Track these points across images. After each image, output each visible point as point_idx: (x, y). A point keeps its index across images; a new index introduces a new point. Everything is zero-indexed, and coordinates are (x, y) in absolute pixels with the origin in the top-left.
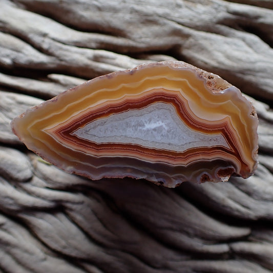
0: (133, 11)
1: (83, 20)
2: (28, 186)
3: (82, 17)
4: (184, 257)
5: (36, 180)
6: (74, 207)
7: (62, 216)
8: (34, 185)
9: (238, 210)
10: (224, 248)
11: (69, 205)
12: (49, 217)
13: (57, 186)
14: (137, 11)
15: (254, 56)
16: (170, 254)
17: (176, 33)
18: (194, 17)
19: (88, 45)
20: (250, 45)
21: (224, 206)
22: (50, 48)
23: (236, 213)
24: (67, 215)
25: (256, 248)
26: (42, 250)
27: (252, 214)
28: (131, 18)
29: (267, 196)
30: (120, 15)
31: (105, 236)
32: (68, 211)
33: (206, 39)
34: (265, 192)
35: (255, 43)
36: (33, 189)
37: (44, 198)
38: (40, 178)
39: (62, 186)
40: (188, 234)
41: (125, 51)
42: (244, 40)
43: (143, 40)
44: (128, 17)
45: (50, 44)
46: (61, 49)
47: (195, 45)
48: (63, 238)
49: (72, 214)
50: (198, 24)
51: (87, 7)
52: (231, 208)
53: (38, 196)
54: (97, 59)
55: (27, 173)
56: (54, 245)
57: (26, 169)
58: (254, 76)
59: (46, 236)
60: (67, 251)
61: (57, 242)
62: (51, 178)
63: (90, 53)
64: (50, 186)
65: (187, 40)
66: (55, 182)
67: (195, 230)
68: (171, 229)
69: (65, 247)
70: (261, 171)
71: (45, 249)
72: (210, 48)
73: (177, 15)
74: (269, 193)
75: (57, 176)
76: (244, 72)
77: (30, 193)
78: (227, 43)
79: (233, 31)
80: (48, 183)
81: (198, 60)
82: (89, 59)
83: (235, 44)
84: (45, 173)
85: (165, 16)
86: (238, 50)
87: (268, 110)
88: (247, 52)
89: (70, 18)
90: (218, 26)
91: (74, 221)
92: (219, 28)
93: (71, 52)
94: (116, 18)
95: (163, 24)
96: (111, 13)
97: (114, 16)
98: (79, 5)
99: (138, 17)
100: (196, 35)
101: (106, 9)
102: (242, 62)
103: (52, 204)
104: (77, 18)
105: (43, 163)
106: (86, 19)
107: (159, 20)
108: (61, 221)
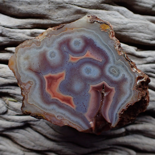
0: (50, 2)
1: (20, 11)
2: (5, 116)
3: (19, 9)
5: (10, 111)
6: (35, 123)
7: (29, 129)
8: (9, 115)
10: (123, 130)
11: (32, 123)
12: (22, 131)
15: (126, 20)
17: (78, 12)
18: (87, 1)
19: (26, 27)
20: (122, 14)
22: (3, 32)
24: (32, 128)
25: (140, 127)
26: (21, 150)
28: (50, 7)
30: (42, 5)
31: (56, 136)
32: (32, 126)
35: (125, 12)
36: (9, 117)
37: (17, 121)
38: (12, 110)
42: (118, 11)
43: (59, 19)
44: (47, 6)
45: (2, 29)
46: (10, 31)
49: (35, 127)
50: (90, 5)
51: (21, 3)
53: (13, 121)
54: (33, 35)
55: (4, 109)
56: (28, 146)
57: (3, 107)
58: (127, 32)
59: (22, 142)
60: (35, 148)
61: (29, 144)
63: (28, 31)
64: (18, 114)
65: (85, 15)
69: (34, 146)
71: (23, 149)
73: (77, 1)
76: (121, 30)
77: (8, 120)
78: (109, 14)
79: (111, 6)
80: (17, 112)
82: (28, 35)
83: (114, 15)
84: (14, 107)
86: (116, 18)
87: (137, 50)
88: (121, 18)
89: (12, 11)
90: (102, 5)
91: (36, 131)
92: (103, 6)
93: (16, 33)
94: (40, 8)
95: (69, 8)
96: (37, 5)
97: (39, 7)
98: (16, 3)
99: (54, 5)
100: (90, 12)
101: (33, 3)
102: (119, 25)
103: (22, 124)
104: (16, 11)
105: (12, 101)
106: (22, 10)
107: (67, 6)
108: (29, 132)
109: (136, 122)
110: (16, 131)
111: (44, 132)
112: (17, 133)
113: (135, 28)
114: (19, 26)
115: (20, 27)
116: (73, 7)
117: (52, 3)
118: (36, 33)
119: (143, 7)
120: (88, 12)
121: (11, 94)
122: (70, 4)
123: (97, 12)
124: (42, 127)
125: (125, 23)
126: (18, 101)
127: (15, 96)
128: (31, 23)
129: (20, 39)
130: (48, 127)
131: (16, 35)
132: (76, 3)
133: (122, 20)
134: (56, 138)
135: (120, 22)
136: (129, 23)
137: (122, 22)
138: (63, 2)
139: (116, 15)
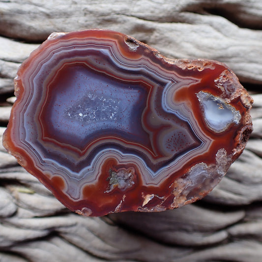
0: (87, 12)
1: (32, 31)
2: (15, 220)
3: (30, 28)
4: (186, 252)
5: (22, 211)
6: (68, 230)
7: (57, 241)
8: (21, 218)
9: (231, 199)
10: (223, 235)
11: (62, 230)
12: (45, 244)
13: (46, 213)
14: (91, 12)
15: (224, 41)
16: (173, 252)
17: (139, 29)
18: (155, 8)
20: (218, 30)
21: (217, 198)
22: (1, 70)
23: (230, 202)
25: (253, 228)
27: (245, 200)
28: (86, 21)
29: (257, 180)
30: (73, 19)
31: (106, 251)
32: (63, 235)
33: (172, 30)
34: (254, 177)
35: (223, 26)
36: (21, 222)
37: (35, 228)
38: (26, 209)
39: (51, 212)
40: (187, 231)
42: (211, 25)
44: (82, 20)
45: (1, 65)
47: (161, 39)
49: (67, 237)
50: (161, 15)
51: (34, 16)
52: (224, 199)
53: (29, 228)
55: (11, 208)
57: (9, 204)
58: (227, 62)
62: (37, 207)
64: (37, 214)
65: (152, 35)
66: (43, 211)
67: (193, 226)
68: (170, 230)
70: (248, 156)
72: (178, 40)
73: (136, 9)
74: (258, 177)
75: (43, 203)
77: (19, 227)
78: (195, 32)
79: (199, 17)
80: (36, 212)
81: (168, 54)
83: (203, 31)
84: (29, 203)
85: (124, 13)
86: (207, 37)
88: (216, 38)
89: (17, 31)
90: (183, 14)
91: (71, 243)
92: (183, 16)
94: (69, 23)
95: (122, 22)
96: (63, 19)
97: (67, 22)
98: (24, 16)
99: (94, 18)
100: (161, 29)
101: (56, 15)
102: (213, 51)
103: (44, 233)
104: (25, 30)
105: (24, 193)
106: (35, 29)
107: (117, 18)
108: (58, 246)
109: (246, 219)
110: (35, 244)
111: (85, 245)
112: (37, 247)
113: (242, 54)
116: (128, 20)
117: (91, 15)
119: (255, 15)
120: (157, 27)
121: (22, 180)
122: (123, 14)
123: (173, 28)
124: (81, 237)
125: (224, 46)
126: (35, 192)
127: (29, 184)
130: (91, 236)
132: (134, 12)
133: (218, 41)
134: (107, 255)
135: (214, 46)
136: (231, 46)
137: (219, 45)
138: (110, 12)
139: (207, 33)
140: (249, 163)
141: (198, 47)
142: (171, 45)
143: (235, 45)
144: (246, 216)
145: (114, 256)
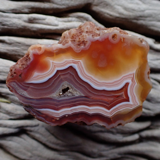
4: (111, 147)
5: (1, 115)
6: (32, 129)
7: (25, 136)
8: (1, 119)
10: (136, 137)
11: (28, 128)
12: (16, 138)
13: (18, 117)
16: (103, 147)
19: (23, 11)
24: (28, 135)
27: (152, 113)
31: (57, 144)
32: (29, 132)
34: (158, 98)
37: (10, 127)
38: (4, 113)
39: (21, 116)
40: (112, 133)
41: (51, 12)
43: (63, 2)
46: (2, 16)
47: (101, 2)
48: (29, 151)
49: (32, 133)
53: (5, 126)
54: (31, 21)
58: (144, 20)
59: (16, 152)
61: (25, 154)
62: (12, 112)
63: (26, 17)
64: (12, 117)
66: (16, 115)
68: (101, 132)
69: (31, 157)
70: (154, 84)
72: (113, 4)
75: (16, 110)
76: (137, 18)
80: (11, 116)
81: (105, 13)
82: (25, 21)
84: (7, 109)
86: (132, 3)
87: (155, 43)
88: (137, 4)
91: (34, 138)
93: (10, 18)
102: (135, 12)
103: (16, 130)
105: (4, 102)
108: (25, 140)
109: (152, 127)
110: (9, 138)
111: (43, 139)
112: (10, 140)
113: (154, 16)
114: (13, 10)
115: (15, 11)
118: (35, 19)
121: (3, 93)
124: (41, 134)
125: (142, 9)
126: (11, 102)
127: (8, 96)
128: (29, 6)
129: (14, 25)
130: (47, 133)
131: (10, 21)
133: (139, 6)
134: (58, 147)
135: (136, 8)
136: (147, 9)
137: (139, 8)
140: (155, 89)
141: (126, 9)
142: (108, 7)
143: (150, 9)
144: (152, 125)
145: (63, 148)
